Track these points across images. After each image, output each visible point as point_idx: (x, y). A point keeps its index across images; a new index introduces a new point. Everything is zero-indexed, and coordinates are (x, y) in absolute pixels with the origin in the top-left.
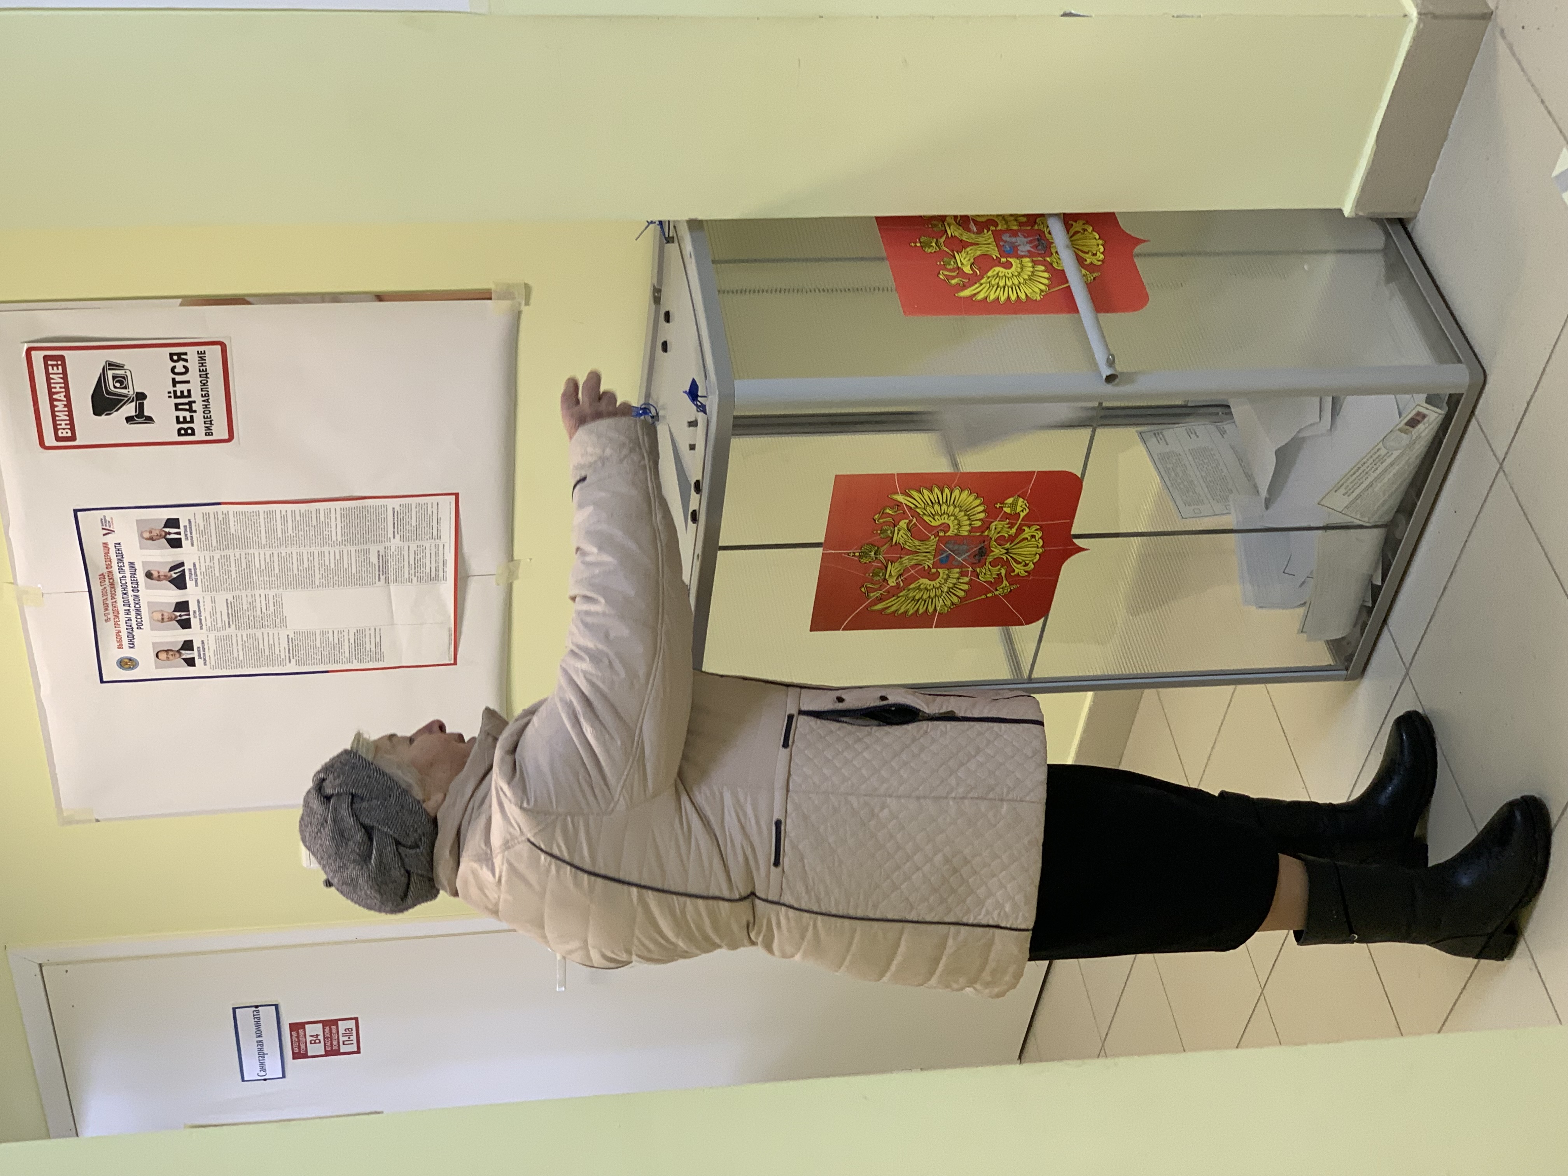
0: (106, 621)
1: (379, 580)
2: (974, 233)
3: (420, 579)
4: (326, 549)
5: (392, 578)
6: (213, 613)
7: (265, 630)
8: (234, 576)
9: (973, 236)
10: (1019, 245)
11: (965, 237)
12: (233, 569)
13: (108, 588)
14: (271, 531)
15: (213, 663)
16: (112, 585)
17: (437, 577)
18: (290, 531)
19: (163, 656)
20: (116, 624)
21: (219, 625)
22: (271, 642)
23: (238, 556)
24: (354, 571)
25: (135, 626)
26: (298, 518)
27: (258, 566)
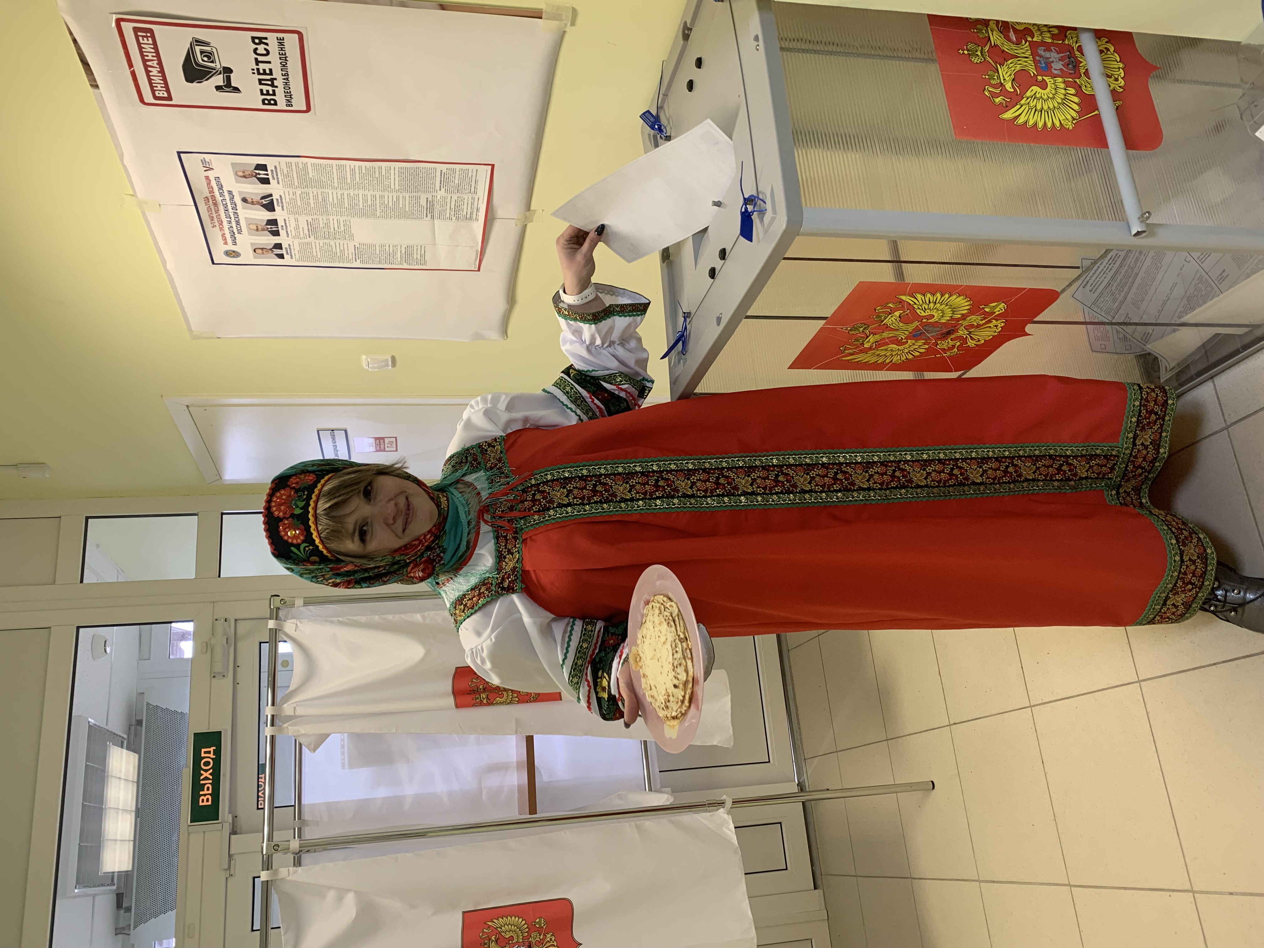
0: (213, 227)
1: (427, 217)
2: (1013, 43)
3: (458, 219)
4: (386, 194)
5: (436, 215)
6: (297, 227)
7: (338, 242)
8: (312, 205)
9: (1013, 46)
10: (1053, 62)
11: (1007, 47)
12: (311, 201)
13: (212, 207)
14: (342, 179)
15: (297, 257)
16: (215, 204)
17: (471, 218)
18: (357, 179)
19: (259, 251)
20: (221, 229)
21: (302, 235)
22: (342, 248)
23: (315, 193)
24: (407, 209)
25: (235, 231)
26: (364, 171)
27: (331, 200)
